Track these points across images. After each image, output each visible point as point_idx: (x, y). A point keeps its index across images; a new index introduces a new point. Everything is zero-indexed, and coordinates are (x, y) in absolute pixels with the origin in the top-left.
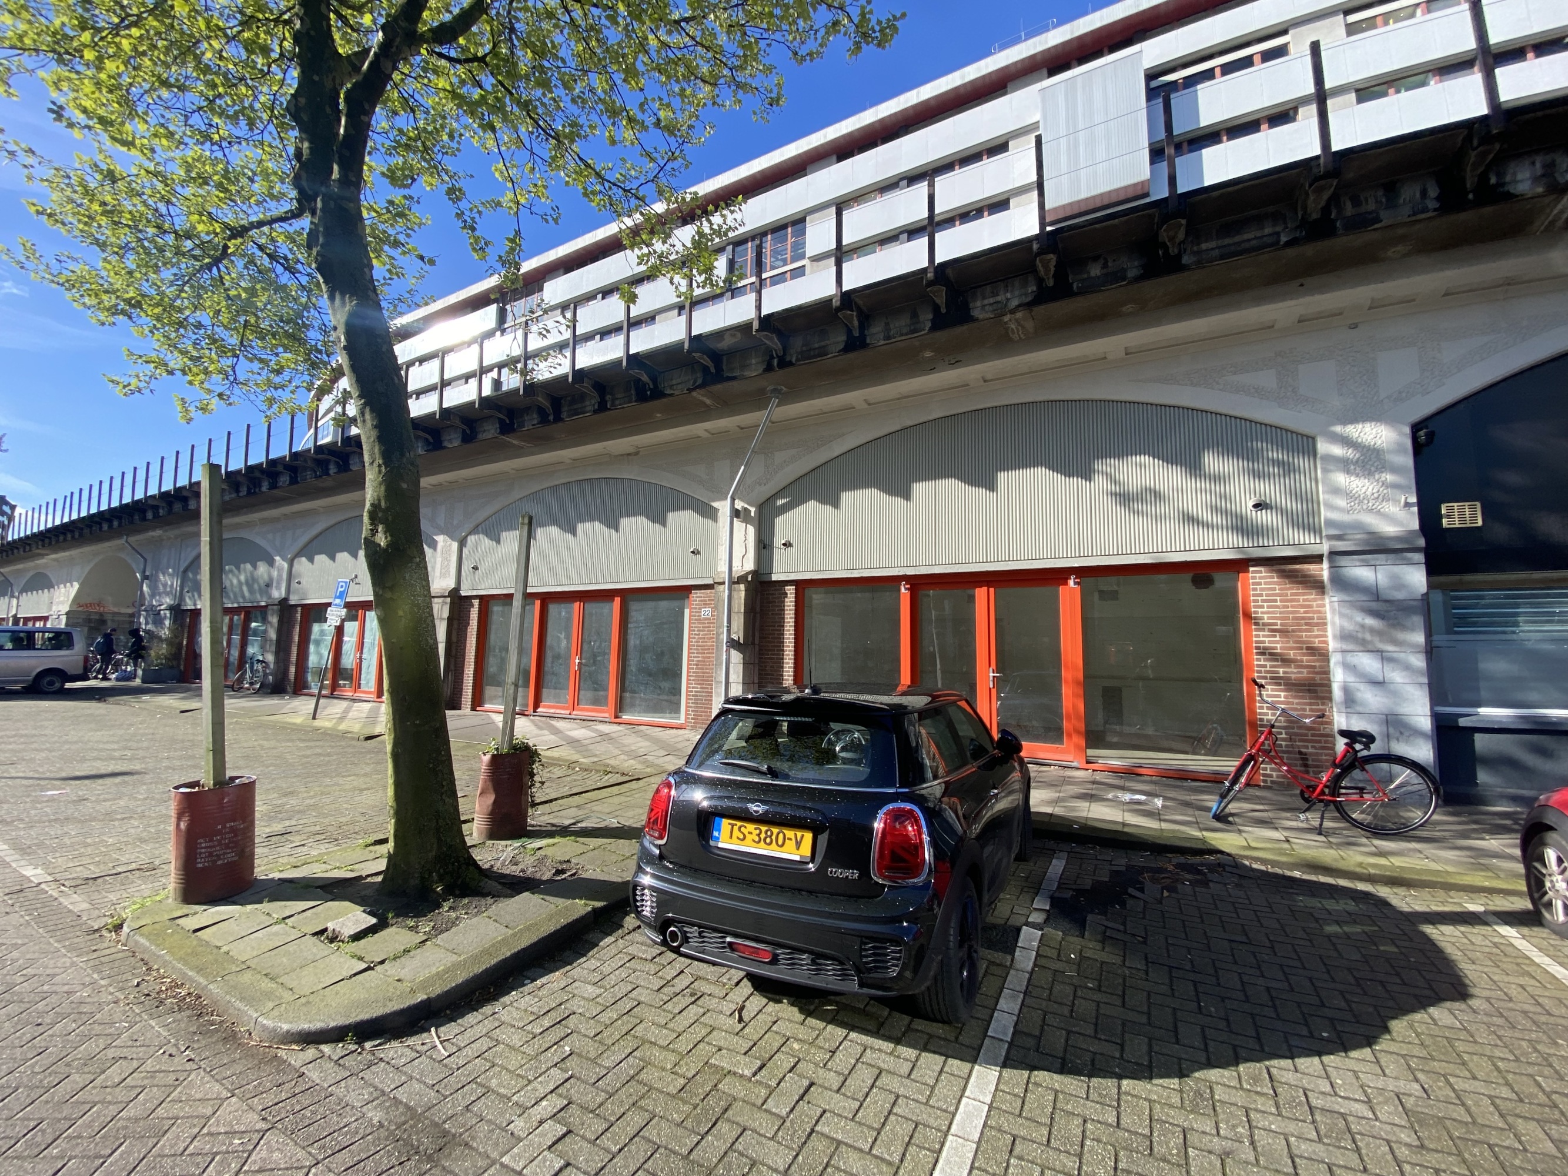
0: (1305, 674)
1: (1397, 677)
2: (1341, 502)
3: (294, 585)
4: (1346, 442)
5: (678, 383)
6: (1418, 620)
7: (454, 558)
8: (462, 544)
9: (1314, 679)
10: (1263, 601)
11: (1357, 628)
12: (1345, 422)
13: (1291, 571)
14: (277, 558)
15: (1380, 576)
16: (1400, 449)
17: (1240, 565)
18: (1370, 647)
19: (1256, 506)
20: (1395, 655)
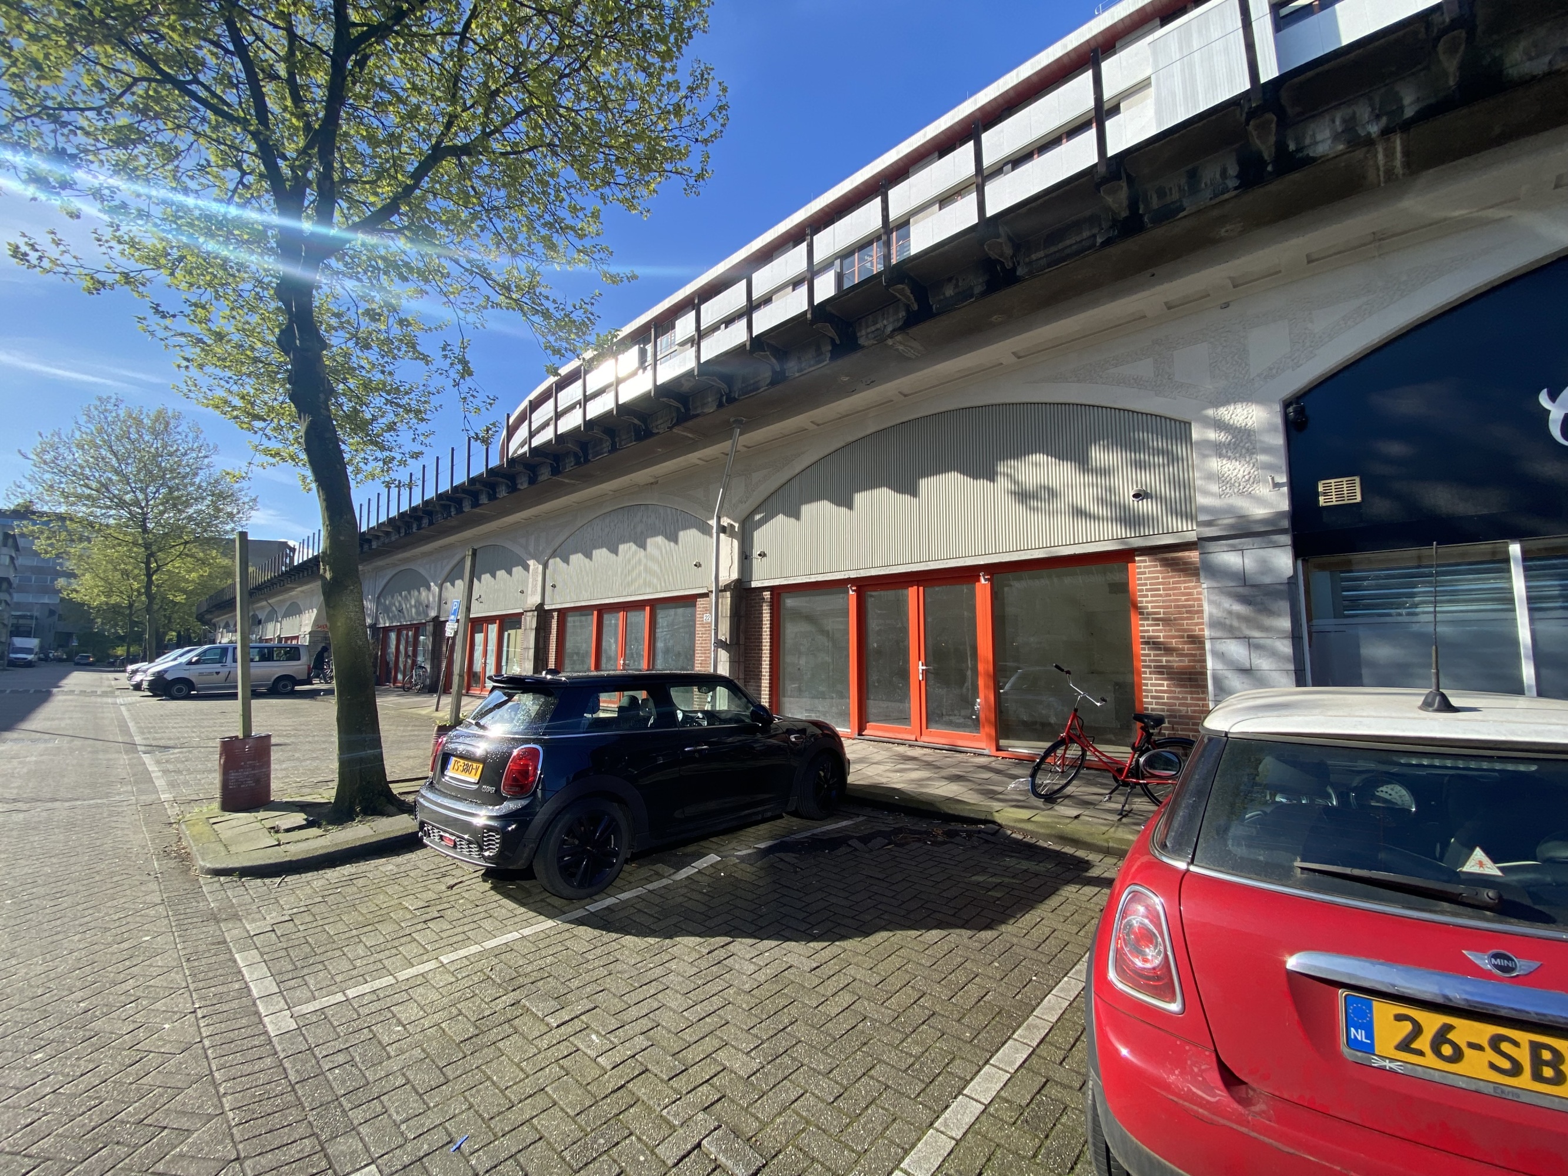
0: (1186, 662)
1: (1264, 664)
2: (1214, 488)
3: (443, 606)
4: (1220, 425)
5: (661, 425)
6: (1285, 606)
7: (540, 578)
8: (545, 566)
9: (1194, 667)
10: (1147, 590)
11: (1225, 615)
12: (1218, 403)
13: (1173, 559)
14: (432, 584)
15: (1246, 561)
16: (1271, 429)
17: (1126, 556)
18: (1238, 634)
19: (1135, 496)
20: (1262, 641)
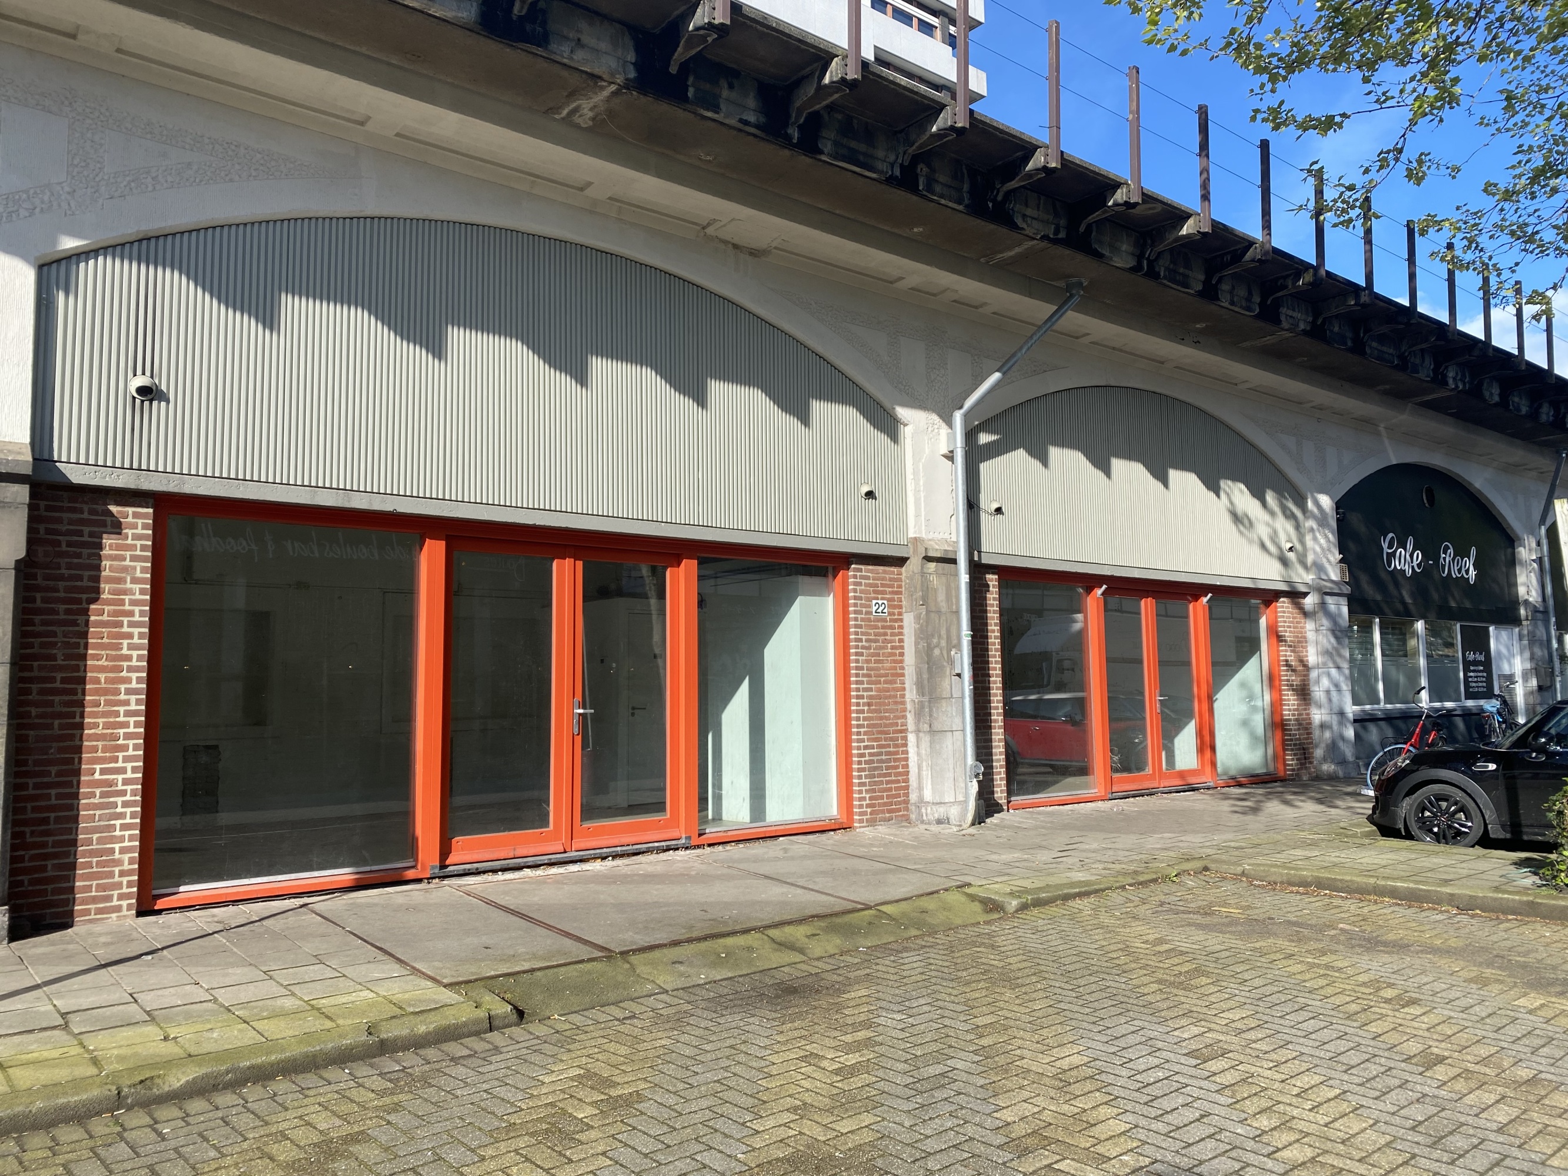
4: (1318, 506)
13: (1297, 603)
16: (1333, 518)
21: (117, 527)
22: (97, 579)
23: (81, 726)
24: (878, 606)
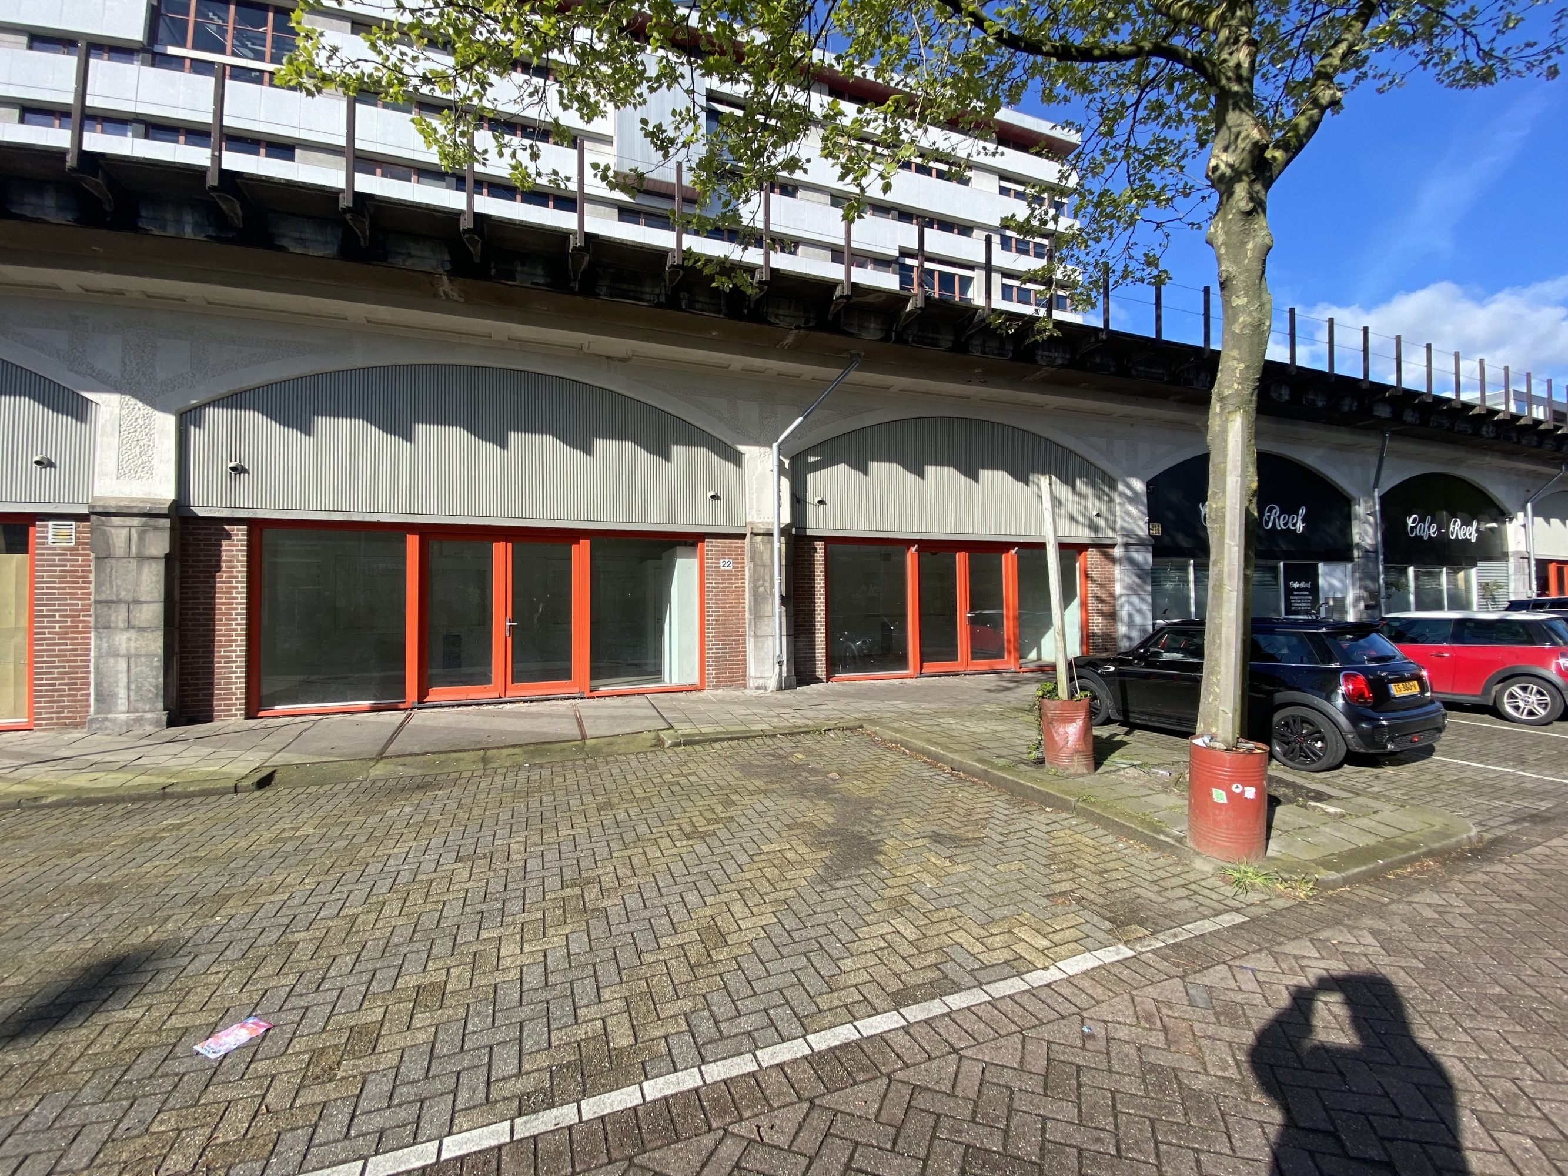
0: (1109, 608)
1: (1142, 606)
2: (1125, 518)
4: (1128, 486)
6: (1149, 579)
7: (165, 444)
9: (1112, 610)
12: (1128, 475)
13: (1105, 552)
15: (1140, 557)
16: (1143, 493)
19: (1097, 515)
20: (1142, 596)
21: (228, 536)
22: (219, 561)
23: (214, 630)
24: (726, 563)
